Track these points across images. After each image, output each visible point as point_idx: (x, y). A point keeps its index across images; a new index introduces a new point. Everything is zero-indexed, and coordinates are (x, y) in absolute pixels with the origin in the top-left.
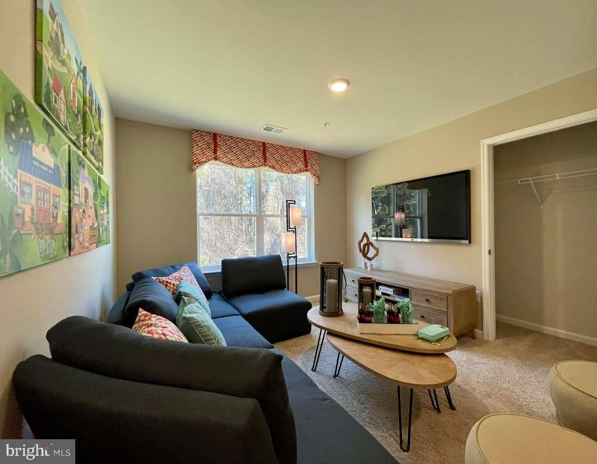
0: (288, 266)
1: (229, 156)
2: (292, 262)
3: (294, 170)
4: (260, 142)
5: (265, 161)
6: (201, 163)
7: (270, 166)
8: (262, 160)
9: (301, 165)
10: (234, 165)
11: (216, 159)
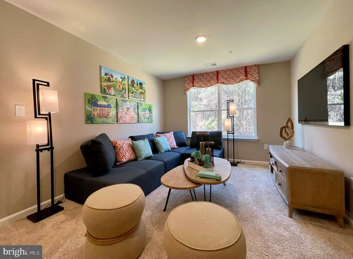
0: (228, 138)
1: (199, 83)
2: (231, 136)
3: (237, 81)
4: (215, 71)
5: (218, 81)
6: (188, 89)
7: (221, 83)
8: (216, 81)
9: (242, 77)
10: (202, 87)
11: (193, 86)
